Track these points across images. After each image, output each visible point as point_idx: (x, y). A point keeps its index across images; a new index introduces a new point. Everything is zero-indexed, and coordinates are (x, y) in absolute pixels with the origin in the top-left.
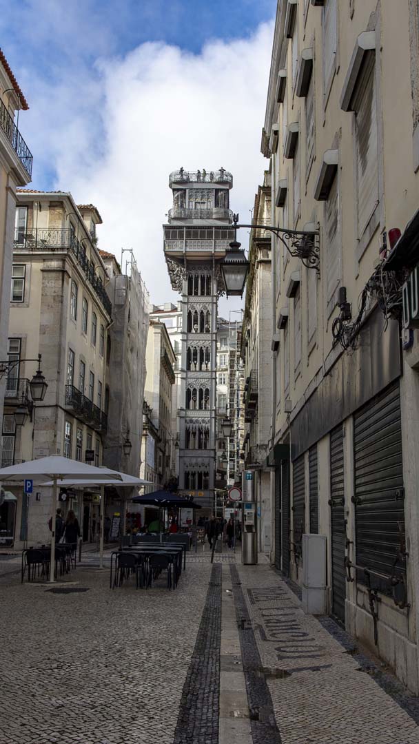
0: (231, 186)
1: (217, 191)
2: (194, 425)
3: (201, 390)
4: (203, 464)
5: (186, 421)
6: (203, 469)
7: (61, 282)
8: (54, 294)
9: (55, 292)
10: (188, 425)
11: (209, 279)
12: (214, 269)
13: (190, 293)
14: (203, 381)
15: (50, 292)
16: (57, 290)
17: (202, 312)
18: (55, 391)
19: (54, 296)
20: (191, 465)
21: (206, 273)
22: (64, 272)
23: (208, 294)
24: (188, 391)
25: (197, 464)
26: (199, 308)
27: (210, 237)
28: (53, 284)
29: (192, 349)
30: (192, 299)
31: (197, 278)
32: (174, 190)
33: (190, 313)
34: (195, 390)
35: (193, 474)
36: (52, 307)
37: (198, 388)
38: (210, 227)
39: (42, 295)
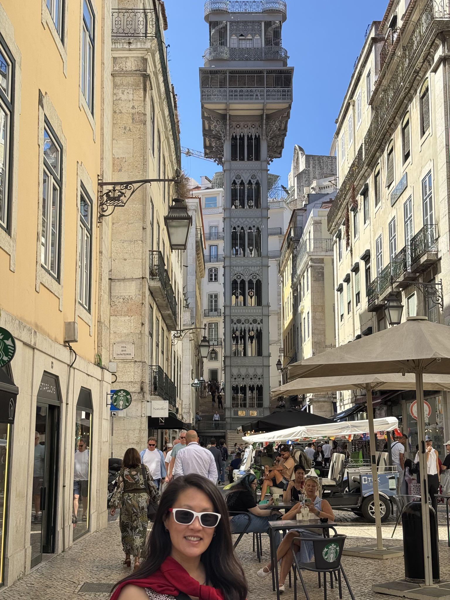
0: (284, 18)
1: (268, 24)
2: (243, 326)
3: (250, 282)
4: (255, 376)
5: (232, 321)
6: (256, 382)
7: (142, 92)
8: (133, 111)
9: (133, 107)
10: (235, 326)
11: (258, 139)
12: (264, 128)
13: (234, 157)
14: (253, 269)
15: (125, 107)
16: (136, 104)
17: (250, 183)
18: (140, 257)
19: (133, 114)
20: (239, 376)
21: (253, 132)
22: (146, 77)
23: (258, 158)
24: (235, 282)
25: (247, 376)
26: (246, 177)
27: (260, 82)
28: (131, 97)
29: (238, 229)
30: (238, 164)
31: (242, 139)
32: (211, 23)
33: (234, 183)
34: (243, 282)
35: (243, 389)
36: (130, 130)
37: (247, 279)
38: (261, 72)
39: (115, 112)
